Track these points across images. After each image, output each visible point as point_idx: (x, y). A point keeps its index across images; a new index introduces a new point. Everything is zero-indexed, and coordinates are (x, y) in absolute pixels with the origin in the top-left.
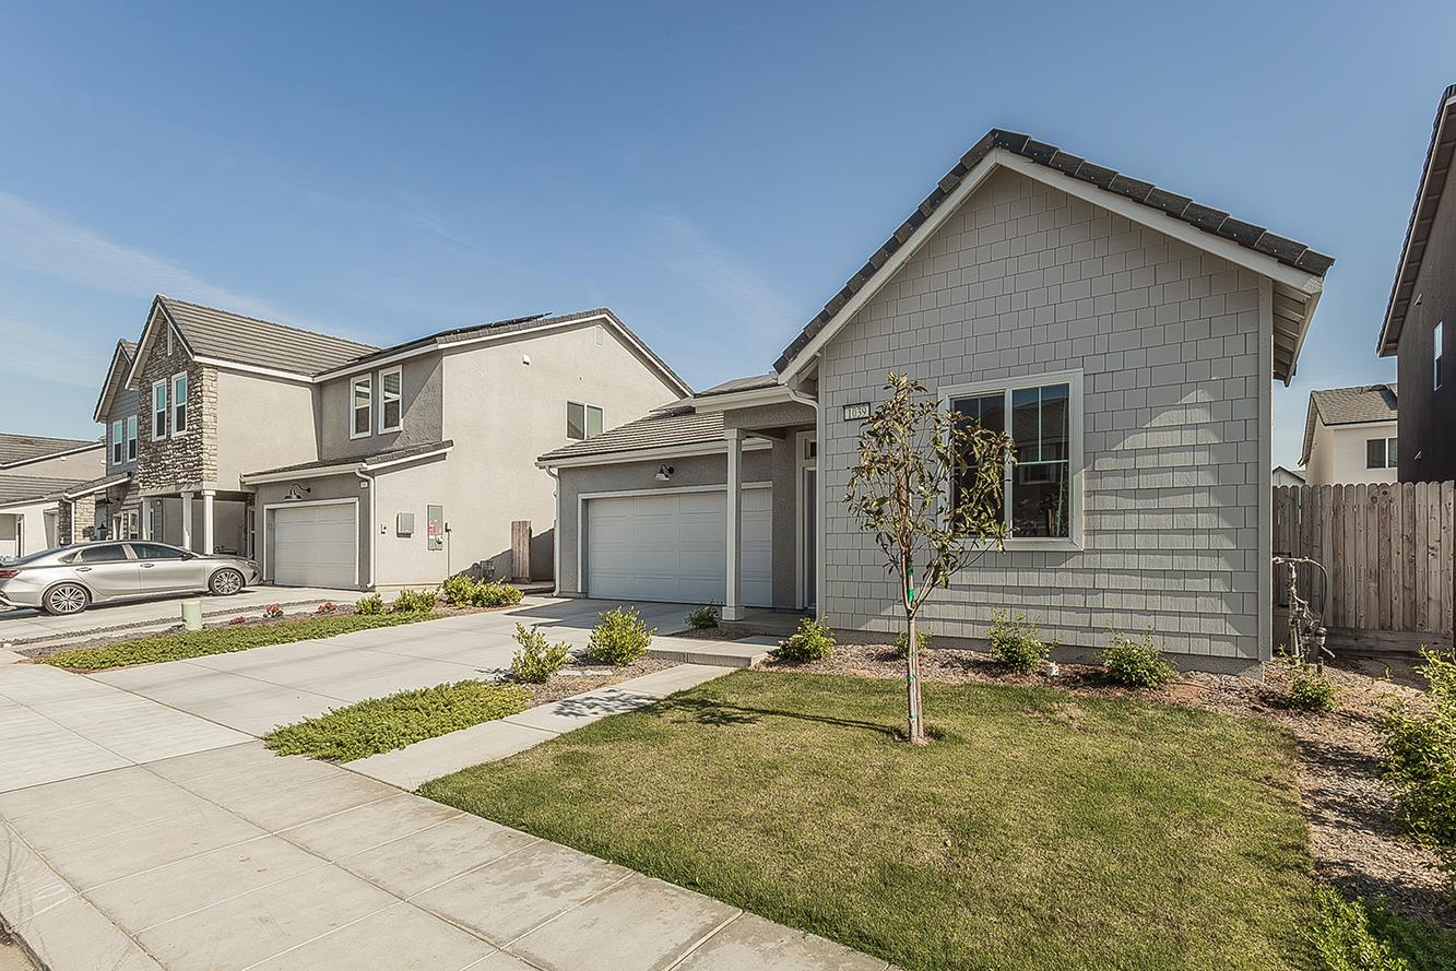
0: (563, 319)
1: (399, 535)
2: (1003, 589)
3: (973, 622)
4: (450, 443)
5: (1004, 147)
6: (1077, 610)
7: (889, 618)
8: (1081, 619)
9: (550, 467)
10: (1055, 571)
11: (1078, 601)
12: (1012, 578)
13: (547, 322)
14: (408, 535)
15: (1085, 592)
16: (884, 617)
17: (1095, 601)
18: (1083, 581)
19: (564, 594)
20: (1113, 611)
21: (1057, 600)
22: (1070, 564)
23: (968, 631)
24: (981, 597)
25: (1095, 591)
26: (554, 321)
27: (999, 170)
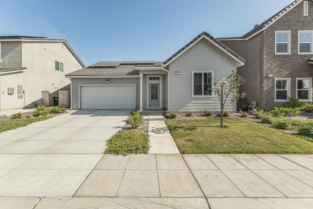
0: (51, 40)
1: (9, 94)
2: (202, 103)
3: (198, 109)
4: (26, 68)
5: (206, 35)
6: (213, 106)
7: (183, 109)
8: (213, 107)
9: (70, 77)
10: (210, 100)
11: (213, 105)
12: (204, 102)
13: (46, 40)
14: (12, 94)
15: (214, 103)
16: (182, 109)
17: (215, 105)
18: (214, 102)
19: (73, 109)
20: (218, 106)
21: (210, 105)
22: (212, 99)
23: (197, 110)
24: (199, 105)
25: (215, 103)
26: (49, 40)
27: (204, 38)
